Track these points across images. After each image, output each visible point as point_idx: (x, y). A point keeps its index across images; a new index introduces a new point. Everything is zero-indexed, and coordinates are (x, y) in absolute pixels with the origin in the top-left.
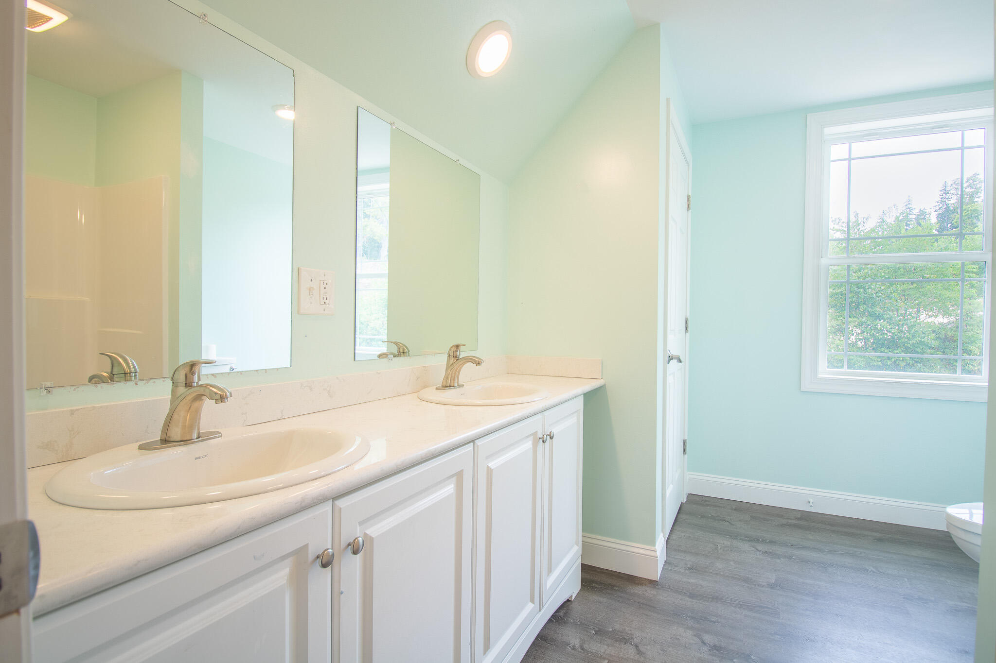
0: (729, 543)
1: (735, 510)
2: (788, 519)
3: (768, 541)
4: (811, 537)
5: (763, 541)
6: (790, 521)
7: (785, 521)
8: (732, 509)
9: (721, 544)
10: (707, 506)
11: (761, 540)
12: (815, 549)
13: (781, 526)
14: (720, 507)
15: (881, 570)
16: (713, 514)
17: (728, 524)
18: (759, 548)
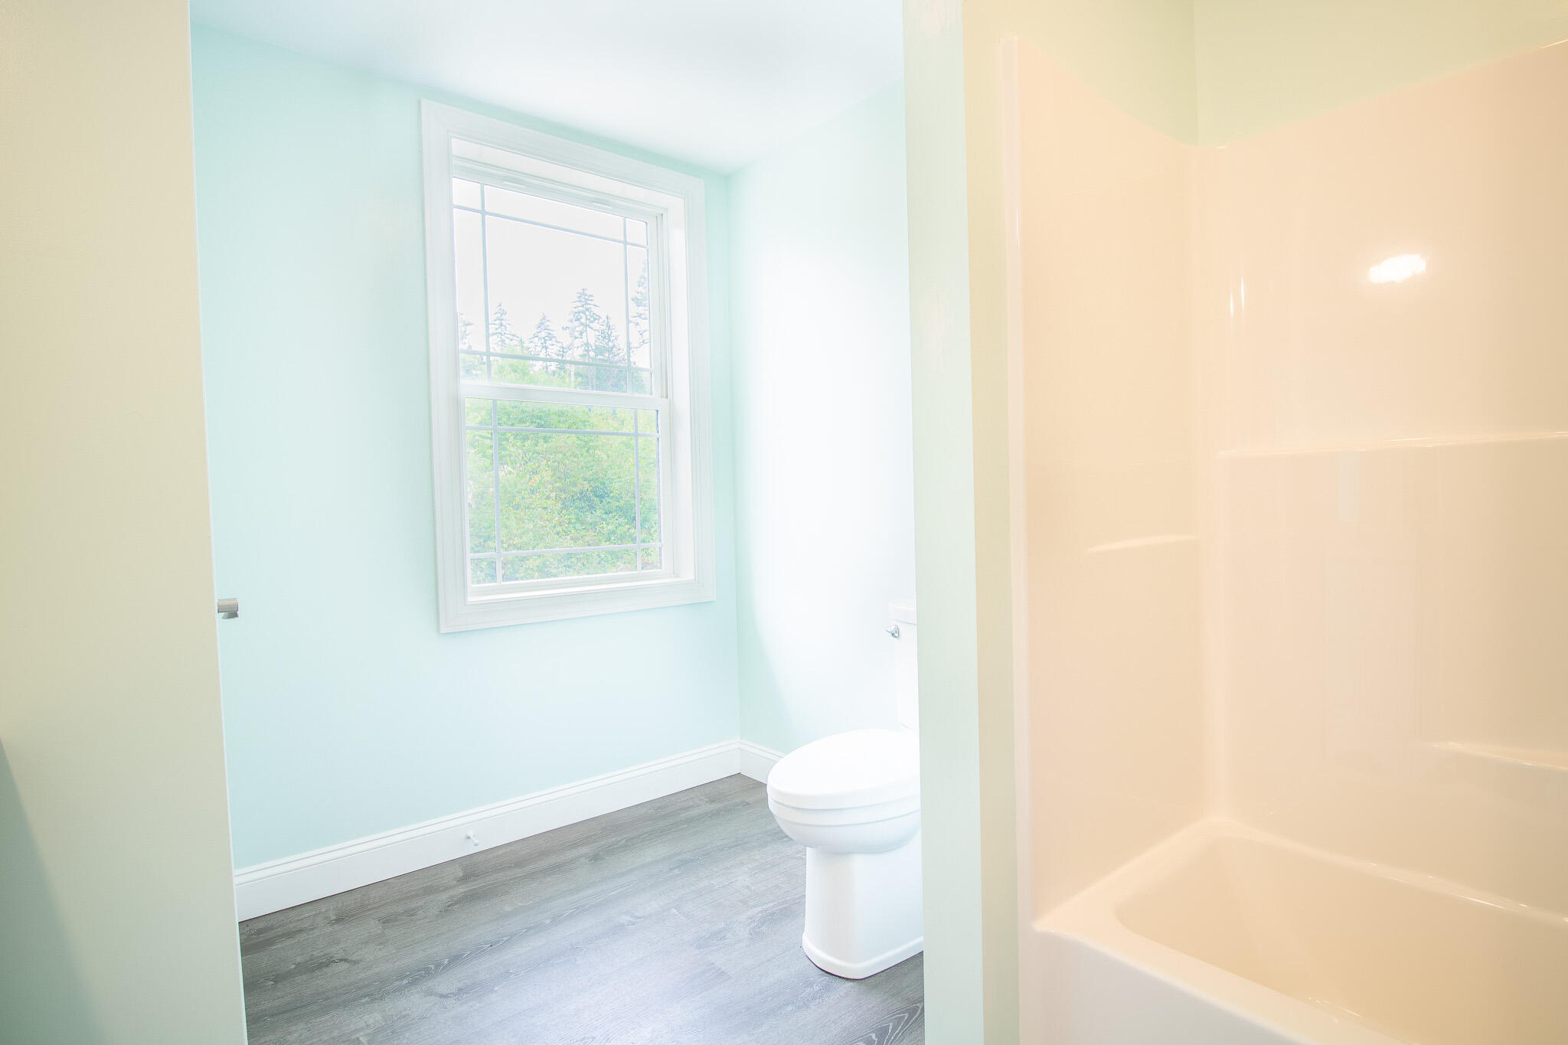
0: (378, 1016)
1: (338, 920)
2: (446, 889)
3: (446, 961)
4: (508, 908)
5: (437, 966)
6: (452, 893)
7: (444, 897)
8: (331, 923)
9: (362, 1029)
10: (272, 944)
11: (433, 967)
12: (529, 929)
13: (446, 911)
14: (301, 931)
15: (637, 914)
16: (299, 959)
17: (344, 966)
18: (443, 989)
